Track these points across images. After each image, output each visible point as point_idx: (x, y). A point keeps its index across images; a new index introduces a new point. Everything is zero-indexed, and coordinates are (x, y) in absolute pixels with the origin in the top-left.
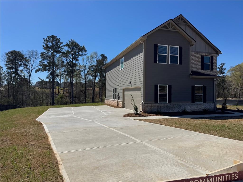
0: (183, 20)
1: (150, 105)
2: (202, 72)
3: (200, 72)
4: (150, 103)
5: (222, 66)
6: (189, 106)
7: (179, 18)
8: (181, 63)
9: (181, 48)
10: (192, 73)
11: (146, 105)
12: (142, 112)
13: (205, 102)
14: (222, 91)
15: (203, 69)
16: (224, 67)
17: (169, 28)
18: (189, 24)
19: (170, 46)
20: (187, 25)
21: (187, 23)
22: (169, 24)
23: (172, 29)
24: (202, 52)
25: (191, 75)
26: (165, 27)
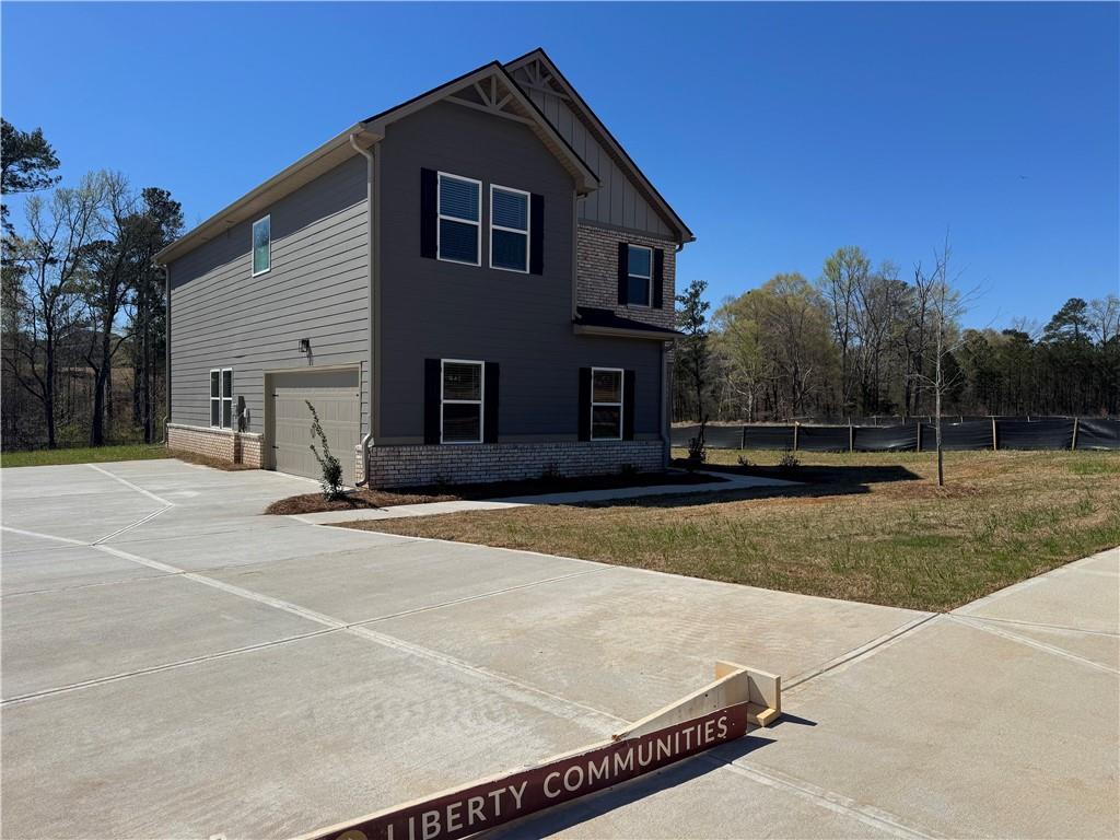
0: (548, 78)
1: (405, 452)
2: (622, 311)
3: (611, 313)
4: (401, 446)
5: (696, 294)
6: (568, 455)
7: (534, 63)
8: (537, 267)
9: (537, 202)
10: (580, 316)
11: (382, 452)
12: (367, 486)
13: (628, 436)
14: (692, 393)
15: (623, 300)
16: (703, 298)
17: (486, 100)
18: (574, 96)
19: (492, 186)
20: (565, 101)
21: (565, 92)
22: (486, 83)
23: (502, 109)
24: (622, 229)
25: (577, 321)
26: (469, 93)
